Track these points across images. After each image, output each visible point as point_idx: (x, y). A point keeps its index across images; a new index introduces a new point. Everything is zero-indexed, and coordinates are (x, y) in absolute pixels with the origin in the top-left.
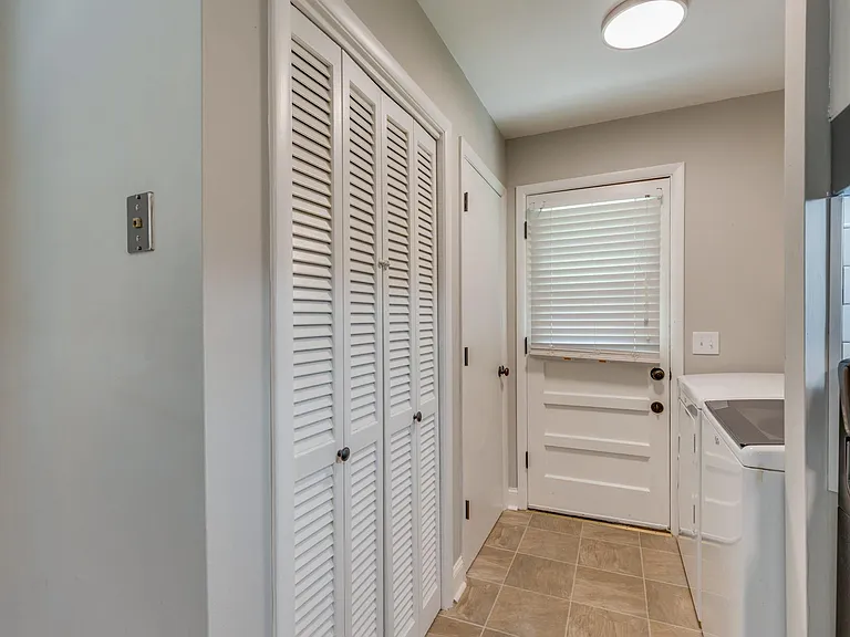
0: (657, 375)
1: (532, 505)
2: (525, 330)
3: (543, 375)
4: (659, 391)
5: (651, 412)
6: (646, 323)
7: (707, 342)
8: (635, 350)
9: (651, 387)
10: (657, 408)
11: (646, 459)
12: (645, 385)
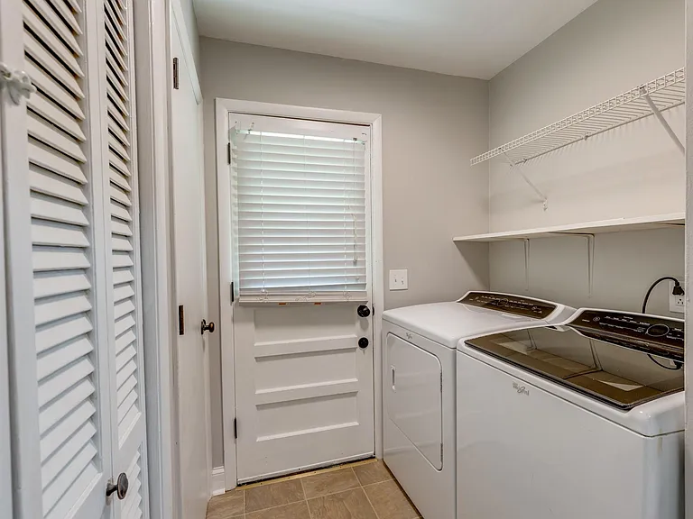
0: (363, 311)
1: (241, 480)
2: (231, 272)
3: (252, 326)
4: (364, 327)
5: (359, 348)
6: (355, 263)
7: (400, 279)
8: (346, 289)
9: (358, 324)
10: (363, 343)
11: (354, 394)
12: (353, 323)
